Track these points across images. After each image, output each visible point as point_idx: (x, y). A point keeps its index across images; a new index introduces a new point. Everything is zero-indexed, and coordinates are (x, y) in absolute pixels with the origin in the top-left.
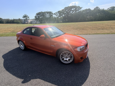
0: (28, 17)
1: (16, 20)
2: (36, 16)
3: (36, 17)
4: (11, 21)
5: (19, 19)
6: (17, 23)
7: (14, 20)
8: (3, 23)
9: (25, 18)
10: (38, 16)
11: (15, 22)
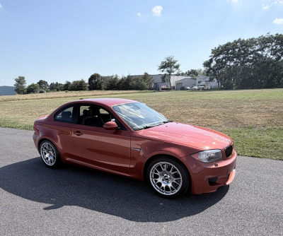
0: (177, 67)
1: (137, 78)
2: (211, 60)
3: (207, 64)
4: (120, 82)
5: (146, 76)
6: (139, 88)
7: (129, 78)
8: (100, 89)
9: (165, 72)
10: (217, 61)
11: (131, 83)
